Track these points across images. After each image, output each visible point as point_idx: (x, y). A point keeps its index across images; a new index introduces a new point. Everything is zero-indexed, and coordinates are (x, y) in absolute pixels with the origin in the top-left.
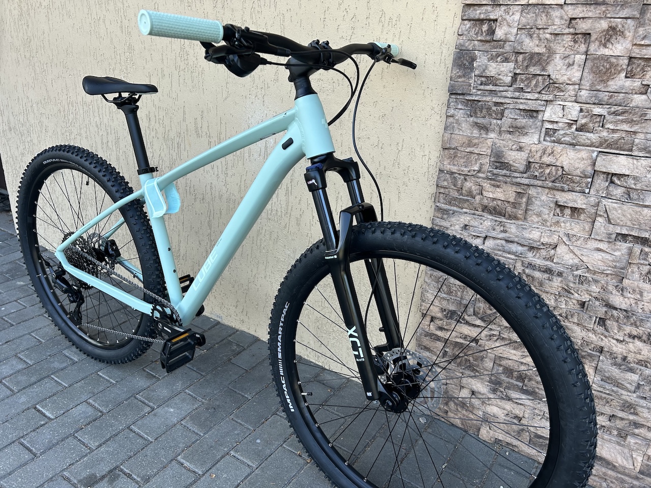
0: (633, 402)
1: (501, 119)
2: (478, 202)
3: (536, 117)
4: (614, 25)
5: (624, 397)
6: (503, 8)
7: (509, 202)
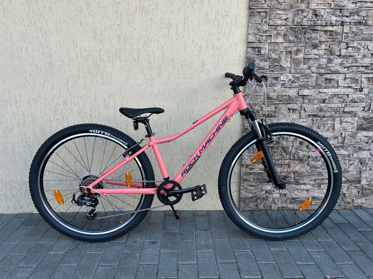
0: (321, 172)
1: (266, 82)
2: (261, 113)
3: (278, 80)
4: (298, 48)
5: (318, 171)
6: (263, 44)
7: (272, 111)
